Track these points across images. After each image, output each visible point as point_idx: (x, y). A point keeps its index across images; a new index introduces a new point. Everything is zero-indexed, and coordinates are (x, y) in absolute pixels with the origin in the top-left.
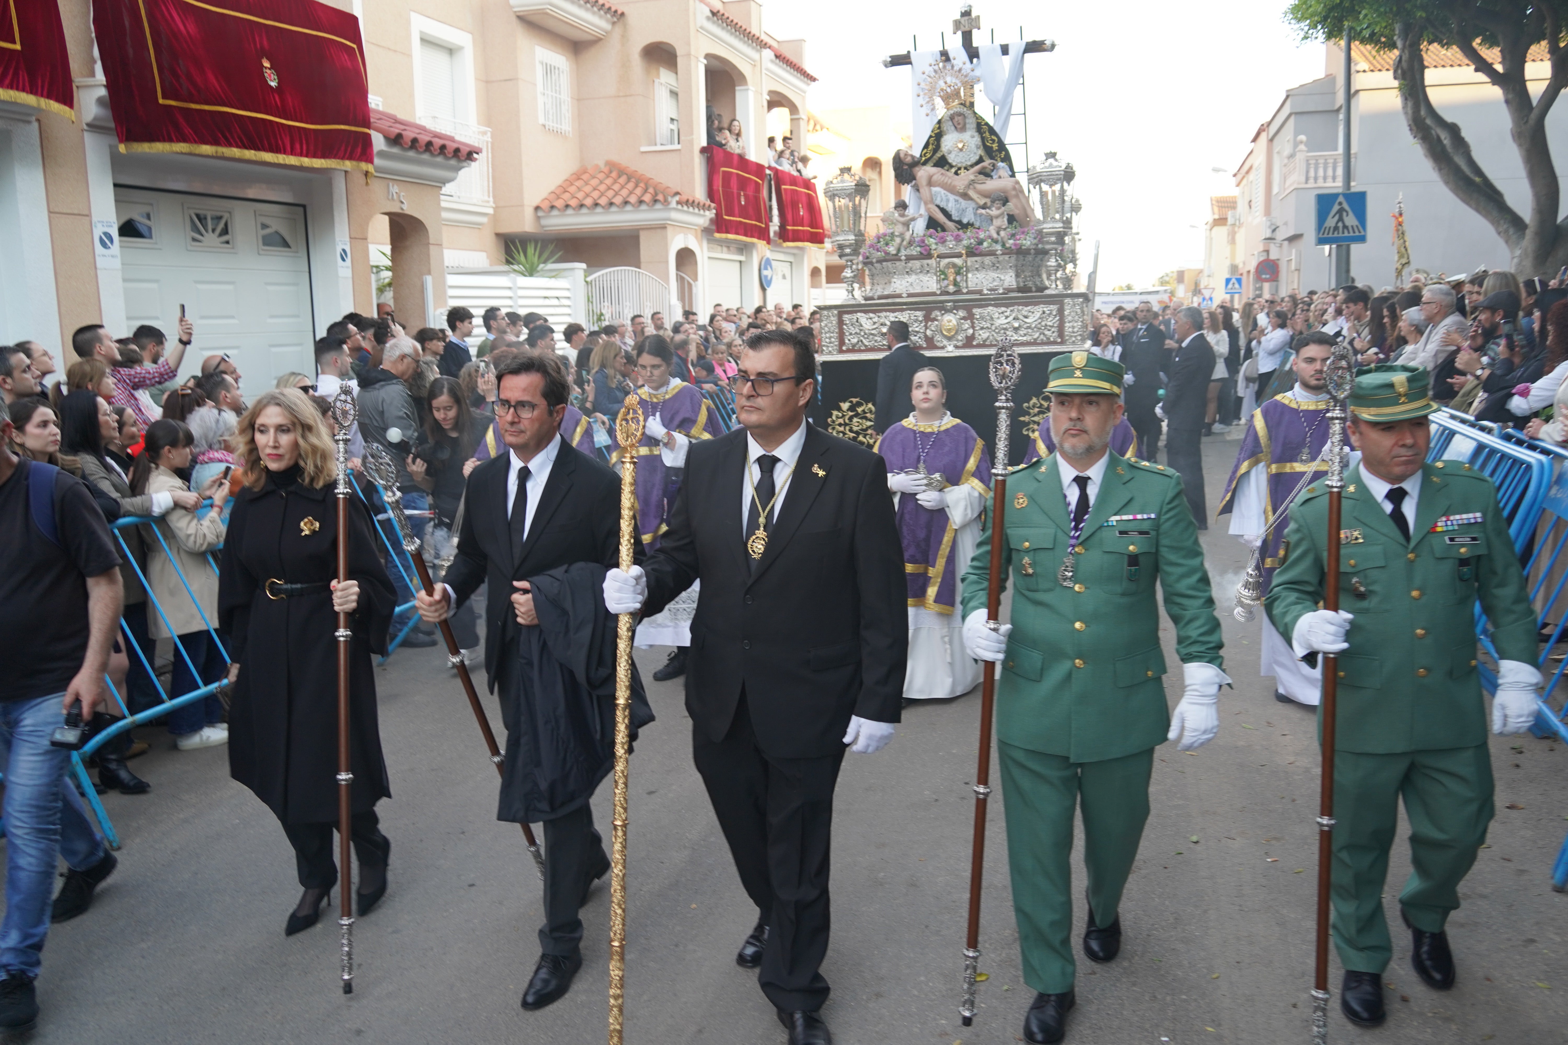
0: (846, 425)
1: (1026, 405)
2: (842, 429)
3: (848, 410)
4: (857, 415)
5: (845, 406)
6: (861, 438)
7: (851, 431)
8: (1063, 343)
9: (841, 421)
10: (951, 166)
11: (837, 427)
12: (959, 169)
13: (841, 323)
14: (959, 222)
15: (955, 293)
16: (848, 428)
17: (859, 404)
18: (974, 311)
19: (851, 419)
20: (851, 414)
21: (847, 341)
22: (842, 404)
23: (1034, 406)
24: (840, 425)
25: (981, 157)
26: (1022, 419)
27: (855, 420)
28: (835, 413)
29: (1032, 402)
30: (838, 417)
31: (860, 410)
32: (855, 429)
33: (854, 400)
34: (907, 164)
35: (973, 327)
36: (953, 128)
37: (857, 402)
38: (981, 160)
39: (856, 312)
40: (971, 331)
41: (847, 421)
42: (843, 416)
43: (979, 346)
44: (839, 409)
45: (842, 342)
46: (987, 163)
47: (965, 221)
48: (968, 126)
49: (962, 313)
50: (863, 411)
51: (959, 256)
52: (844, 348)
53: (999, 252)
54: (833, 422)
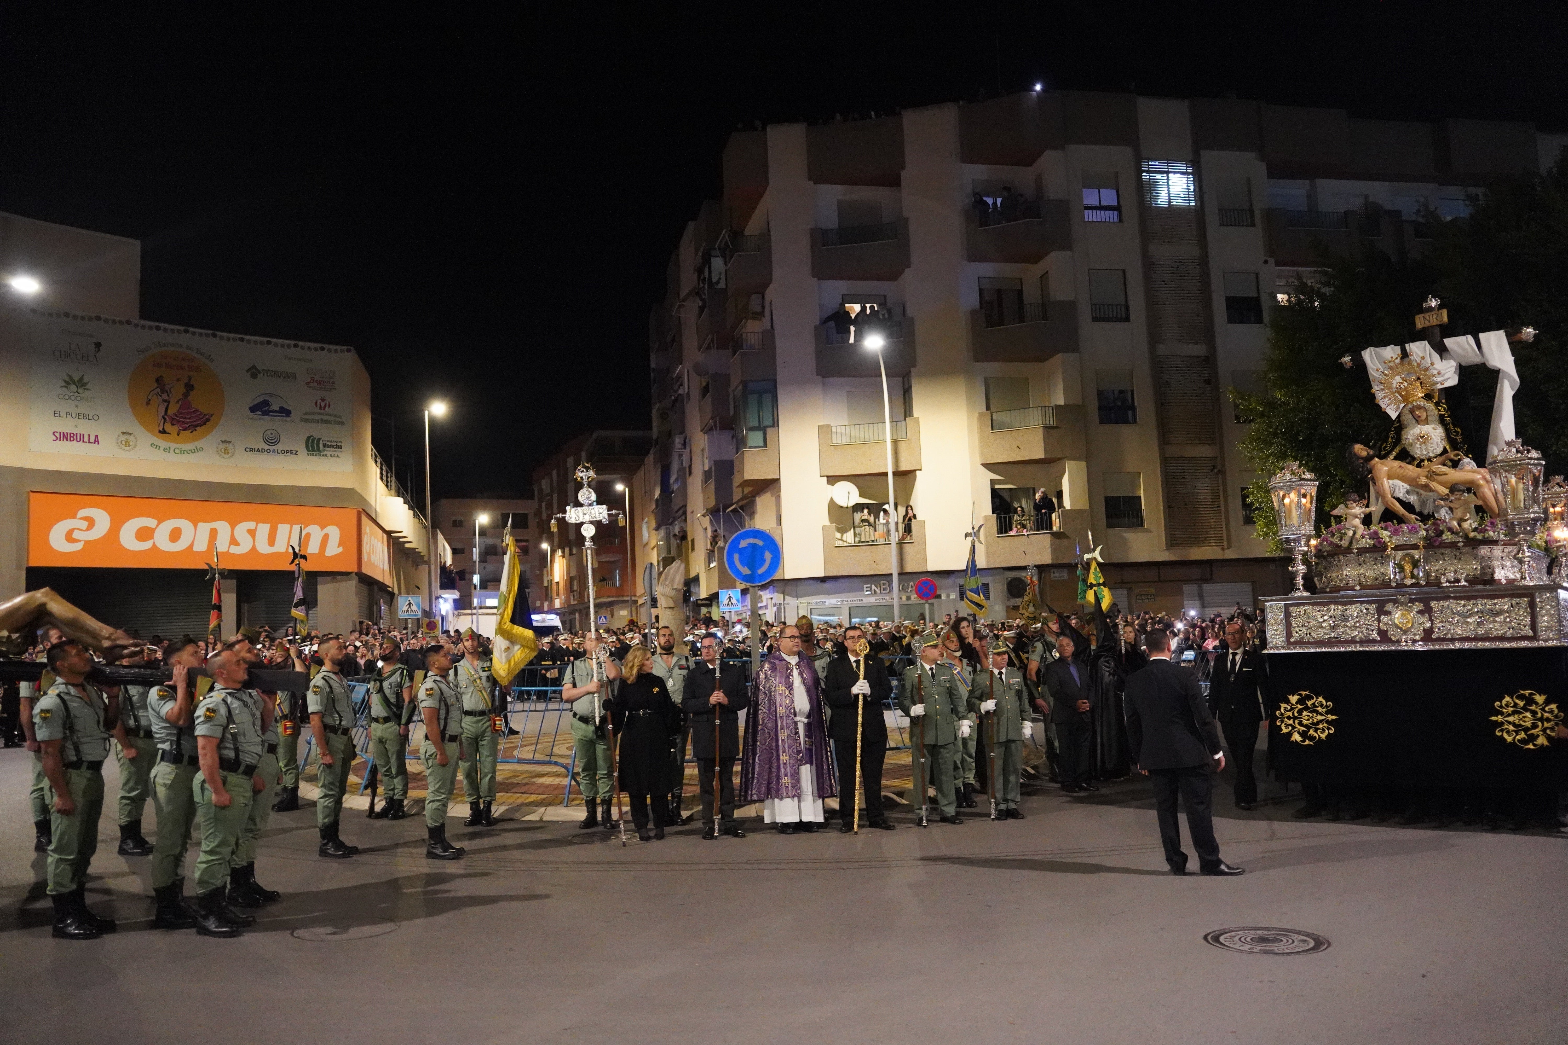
0: (1295, 718)
1: (1497, 703)
2: (1291, 722)
3: (1297, 703)
4: (1306, 708)
5: (1294, 699)
6: (1312, 732)
7: (1300, 724)
8: (1534, 638)
9: (1290, 714)
10: (1414, 459)
11: (1286, 720)
12: (1423, 461)
13: (1288, 615)
14: (1420, 514)
15: (1412, 585)
16: (1297, 722)
17: (1309, 698)
18: (1433, 603)
19: (1300, 712)
20: (1300, 707)
21: (1294, 634)
22: (1290, 697)
23: (1507, 706)
24: (1289, 718)
25: (1445, 449)
26: (1494, 718)
27: (1305, 713)
28: (1283, 705)
29: (1504, 702)
30: (1285, 709)
31: (1309, 703)
32: (1305, 722)
33: (1304, 693)
34: (1362, 458)
35: (1431, 620)
36: (1414, 421)
37: (1306, 695)
38: (1445, 451)
39: (1303, 604)
40: (1428, 625)
41: (1296, 714)
42: (1292, 709)
43: (1440, 640)
44: (1288, 702)
45: (1289, 635)
46: (1452, 455)
47: (1426, 512)
48: (1430, 418)
49: (1418, 606)
50: (1314, 704)
51: (1415, 547)
52: (1292, 640)
53: (1461, 544)
54: (1282, 714)
